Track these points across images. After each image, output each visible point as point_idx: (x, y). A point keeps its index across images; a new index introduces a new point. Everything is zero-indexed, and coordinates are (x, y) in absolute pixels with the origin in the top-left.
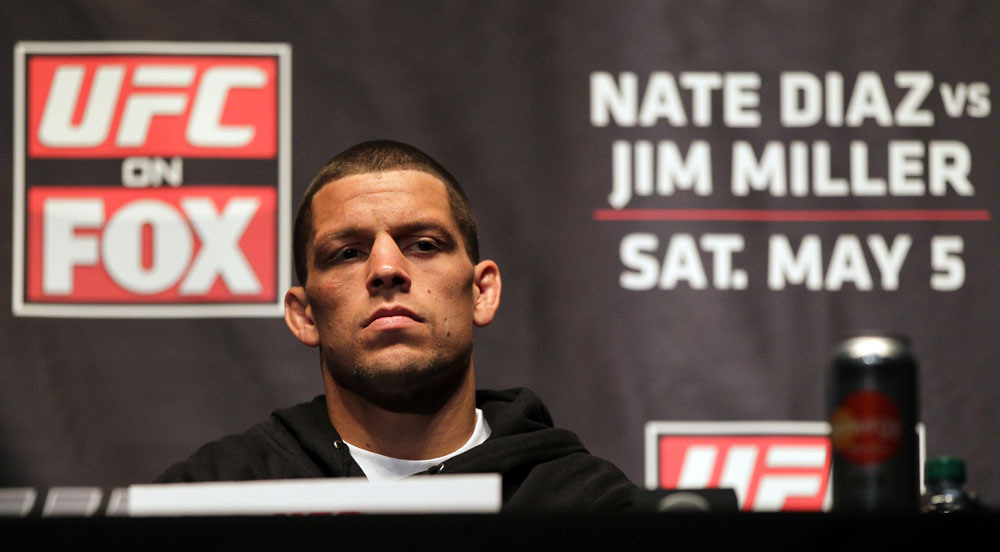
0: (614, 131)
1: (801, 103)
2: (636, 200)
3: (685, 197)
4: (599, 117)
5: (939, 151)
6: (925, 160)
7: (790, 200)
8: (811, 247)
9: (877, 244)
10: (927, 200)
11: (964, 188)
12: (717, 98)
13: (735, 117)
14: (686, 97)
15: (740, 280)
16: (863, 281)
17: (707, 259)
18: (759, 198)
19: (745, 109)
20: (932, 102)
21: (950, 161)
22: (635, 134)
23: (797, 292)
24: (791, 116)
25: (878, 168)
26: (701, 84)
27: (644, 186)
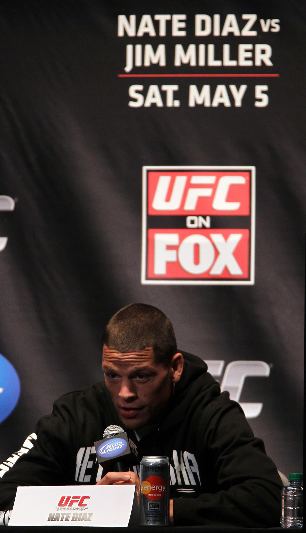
0: (127, 39)
1: (203, 28)
2: (135, 69)
3: (155, 67)
4: (121, 33)
5: (259, 47)
6: (253, 51)
7: (198, 68)
8: (206, 89)
9: (233, 88)
10: (253, 69)
11: (269, 63)
12: (169, 24)
13: (176, 33)
14: (156, 24)
15: (177, 104)
16: (228, 104)
17: (164, 95)
18: (185, 67)
19: (180, 29)
20: (256, 27)
21: (263, 52)
22: (135, 41)
23: (200, 107)
24: (199, 32)
25: (234, 56)
26: (162, 18)
27: (138, 63)
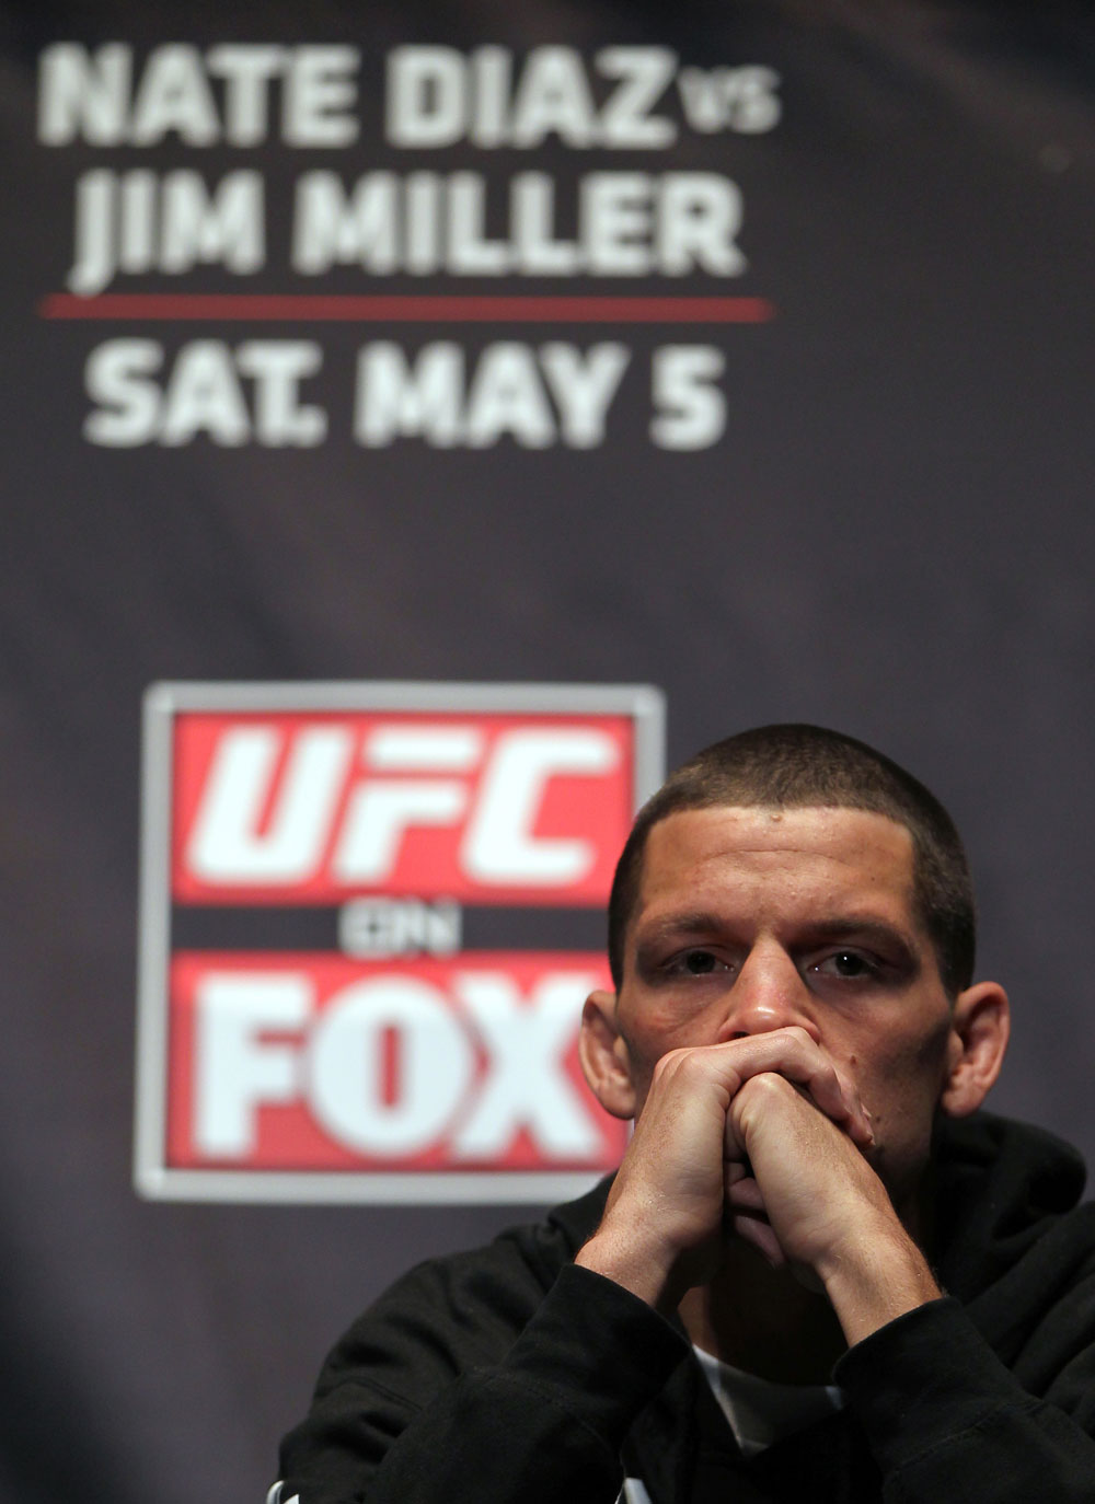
0: (84, 155)
1: (431, 104)
2: (122, 282)
3: (209, 275)
4: (56, 125)
5: (681, 190)
6: (650, 207)
7: (401, 281)
8: (441, 366)
10: (652, 284)
11: (722, 259)
12: (275, 91)
13: (307, 127)
14: (219, 90)
15: (309, 427)
17: (248, 390)
18: (347, 275)
19: (328, 112)
20: (668, 104)
21: (697, 211)
22: (123, 158)
23: (410, 447)
24: (411, 126)
25: (567, 223)
26: (247, 66)
27: (137, 252)
